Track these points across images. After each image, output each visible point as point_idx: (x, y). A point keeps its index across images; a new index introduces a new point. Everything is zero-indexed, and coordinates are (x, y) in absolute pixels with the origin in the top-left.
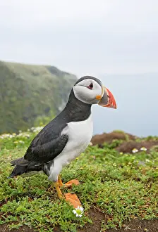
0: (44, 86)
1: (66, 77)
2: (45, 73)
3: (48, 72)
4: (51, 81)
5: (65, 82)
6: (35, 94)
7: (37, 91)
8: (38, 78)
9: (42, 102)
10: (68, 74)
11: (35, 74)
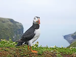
0: (7, 27)
1: (17, 24)
2: (8, 22)
3: (9, 21)
4: (10, 25)
5: (17, 26)
6: (3, 30)
7: (4, 29)
8: (4, 24)
9: (6, 34)
10: (18, 23)
11: (3, 22)
